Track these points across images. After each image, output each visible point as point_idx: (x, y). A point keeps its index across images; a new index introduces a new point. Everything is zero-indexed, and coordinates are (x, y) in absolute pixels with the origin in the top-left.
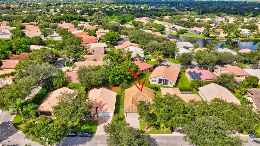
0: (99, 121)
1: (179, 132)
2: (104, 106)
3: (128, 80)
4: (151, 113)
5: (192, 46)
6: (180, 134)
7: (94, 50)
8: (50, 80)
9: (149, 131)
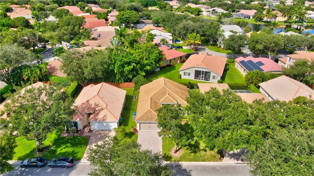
0: (91, 138)
1: (234, 158)
2: (101, 112)
3: (147, 72)
4: (183, 123)
5: (242, 30)
6: (236, 161)
7: (100, 35)
8: (19, 71)
9: (179, 156)
